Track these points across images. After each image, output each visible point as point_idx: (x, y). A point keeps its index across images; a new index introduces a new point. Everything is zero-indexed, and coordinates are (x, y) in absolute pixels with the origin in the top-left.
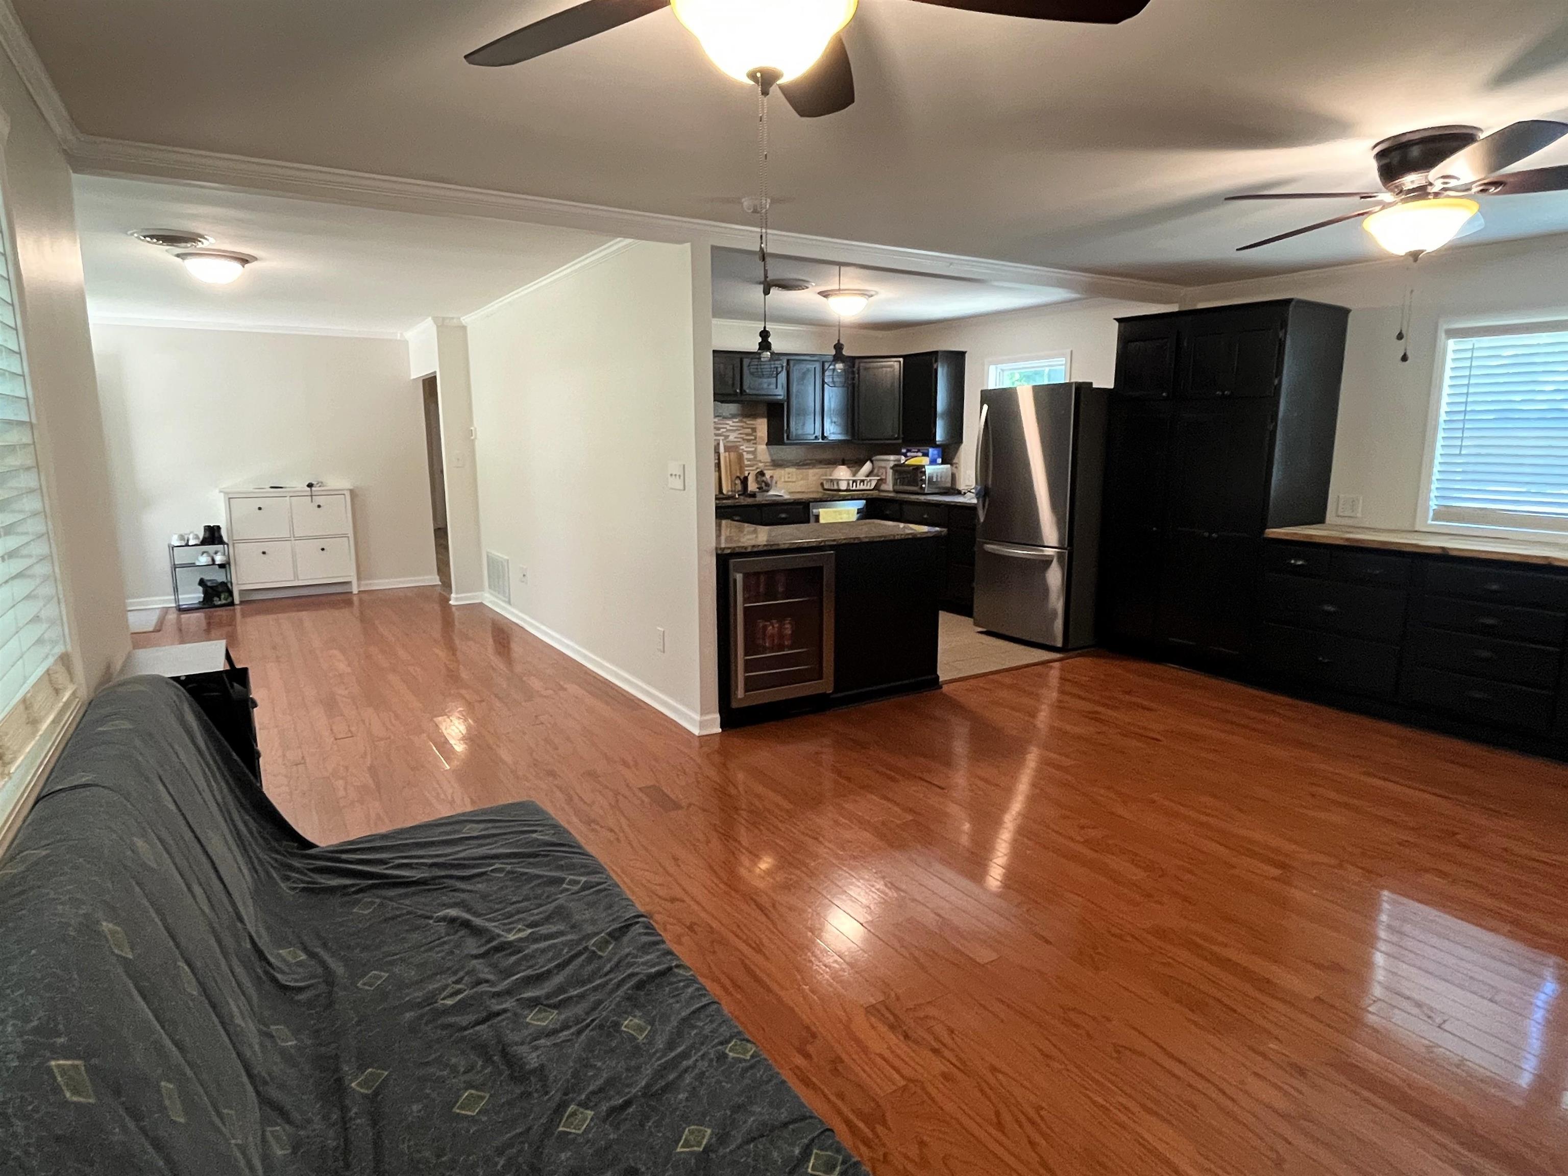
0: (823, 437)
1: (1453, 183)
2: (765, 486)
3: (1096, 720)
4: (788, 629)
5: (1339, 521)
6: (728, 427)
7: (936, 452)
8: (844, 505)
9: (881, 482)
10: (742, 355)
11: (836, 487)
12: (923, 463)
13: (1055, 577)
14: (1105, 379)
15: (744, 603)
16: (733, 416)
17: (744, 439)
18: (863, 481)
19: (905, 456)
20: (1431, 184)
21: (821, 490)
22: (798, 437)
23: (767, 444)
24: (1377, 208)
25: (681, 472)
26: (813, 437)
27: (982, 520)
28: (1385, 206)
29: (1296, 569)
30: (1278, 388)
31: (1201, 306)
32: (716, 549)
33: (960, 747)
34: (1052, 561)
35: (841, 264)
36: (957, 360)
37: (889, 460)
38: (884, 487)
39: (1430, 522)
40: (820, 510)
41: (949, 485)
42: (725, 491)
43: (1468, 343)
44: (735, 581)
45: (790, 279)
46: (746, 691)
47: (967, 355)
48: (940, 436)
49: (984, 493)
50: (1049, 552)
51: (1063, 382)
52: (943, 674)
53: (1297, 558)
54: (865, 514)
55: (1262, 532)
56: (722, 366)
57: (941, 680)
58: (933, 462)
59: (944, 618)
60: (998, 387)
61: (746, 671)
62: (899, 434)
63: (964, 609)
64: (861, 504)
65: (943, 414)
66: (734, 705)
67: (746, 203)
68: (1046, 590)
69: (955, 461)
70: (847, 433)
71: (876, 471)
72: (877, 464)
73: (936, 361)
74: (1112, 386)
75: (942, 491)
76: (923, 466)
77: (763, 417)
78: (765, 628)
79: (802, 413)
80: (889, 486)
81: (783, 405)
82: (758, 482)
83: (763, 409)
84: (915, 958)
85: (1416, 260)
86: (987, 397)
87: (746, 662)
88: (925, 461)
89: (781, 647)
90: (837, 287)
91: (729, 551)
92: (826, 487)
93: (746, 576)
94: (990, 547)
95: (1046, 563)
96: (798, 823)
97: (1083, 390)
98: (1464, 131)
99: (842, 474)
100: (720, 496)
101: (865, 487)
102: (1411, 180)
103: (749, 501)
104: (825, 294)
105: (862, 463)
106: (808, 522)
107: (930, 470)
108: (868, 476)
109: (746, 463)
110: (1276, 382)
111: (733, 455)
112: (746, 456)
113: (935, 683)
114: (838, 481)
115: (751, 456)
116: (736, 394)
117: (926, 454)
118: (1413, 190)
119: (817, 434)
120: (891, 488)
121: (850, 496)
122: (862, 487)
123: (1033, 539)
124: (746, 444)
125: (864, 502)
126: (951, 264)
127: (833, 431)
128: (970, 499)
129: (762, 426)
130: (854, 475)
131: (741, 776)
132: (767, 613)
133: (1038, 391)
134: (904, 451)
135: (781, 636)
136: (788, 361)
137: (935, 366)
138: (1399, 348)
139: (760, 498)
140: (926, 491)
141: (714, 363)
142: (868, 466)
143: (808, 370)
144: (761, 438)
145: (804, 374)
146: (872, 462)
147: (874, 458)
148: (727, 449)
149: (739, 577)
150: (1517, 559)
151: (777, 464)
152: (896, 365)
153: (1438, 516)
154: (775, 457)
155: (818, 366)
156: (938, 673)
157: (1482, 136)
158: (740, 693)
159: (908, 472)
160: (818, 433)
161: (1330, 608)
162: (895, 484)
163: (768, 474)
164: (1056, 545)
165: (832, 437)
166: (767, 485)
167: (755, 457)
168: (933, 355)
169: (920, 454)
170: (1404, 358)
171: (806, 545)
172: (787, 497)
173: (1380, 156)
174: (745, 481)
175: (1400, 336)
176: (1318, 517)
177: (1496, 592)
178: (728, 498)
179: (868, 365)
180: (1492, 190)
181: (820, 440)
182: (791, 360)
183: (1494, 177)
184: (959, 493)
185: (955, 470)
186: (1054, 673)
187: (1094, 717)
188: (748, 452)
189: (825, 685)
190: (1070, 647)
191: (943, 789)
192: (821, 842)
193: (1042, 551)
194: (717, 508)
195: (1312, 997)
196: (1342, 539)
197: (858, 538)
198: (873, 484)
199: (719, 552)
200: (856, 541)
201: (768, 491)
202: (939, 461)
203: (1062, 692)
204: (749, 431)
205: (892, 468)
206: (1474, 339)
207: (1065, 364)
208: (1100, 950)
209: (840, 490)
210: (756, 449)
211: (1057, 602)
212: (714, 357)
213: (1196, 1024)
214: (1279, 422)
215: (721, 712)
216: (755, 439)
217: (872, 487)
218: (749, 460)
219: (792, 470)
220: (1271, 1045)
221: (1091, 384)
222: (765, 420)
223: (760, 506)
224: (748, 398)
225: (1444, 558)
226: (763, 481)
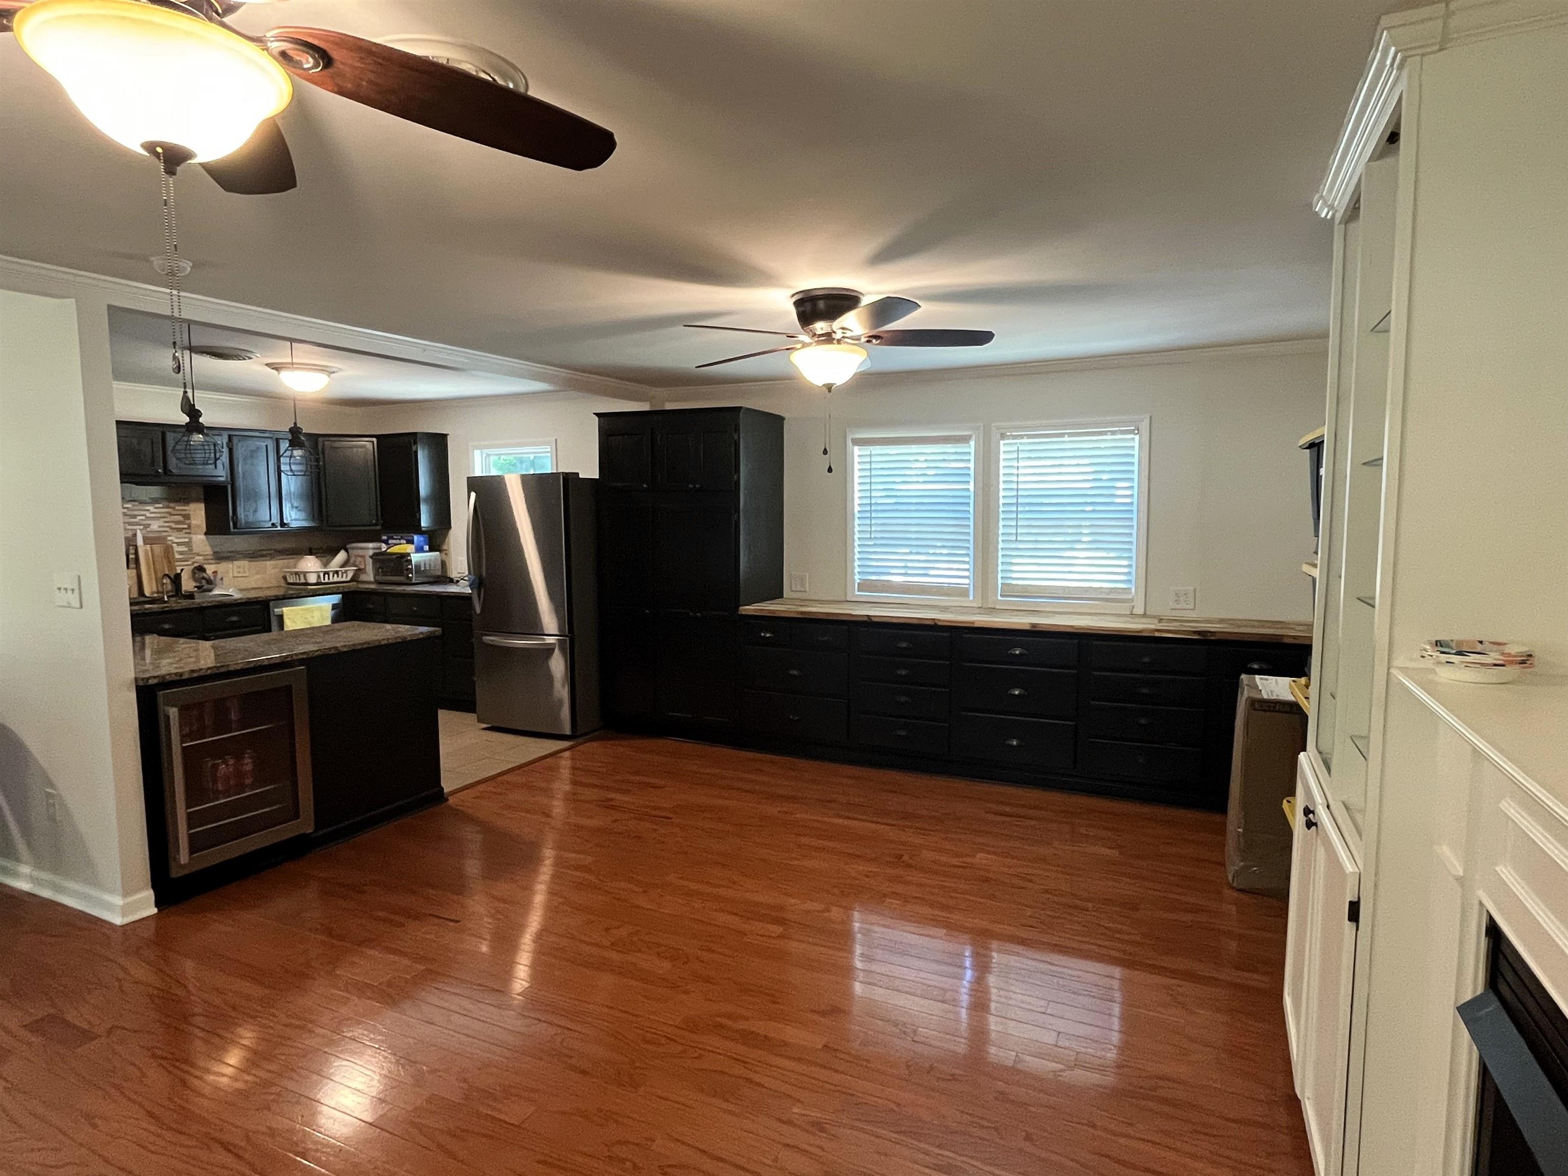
0: (283, 524)
1: (849, 334)
2: (205, 583)
3: (612, 807)
4: (248, 764)
5: (795, 595)
6: (148, 515)
7: (422, 539)
8: (314, 603)
9: (359, 571)
10: (163, 429)
11: (303, 581)
12: (408, 551)
13: (558, 665)
14: (590, 470)
15: (182, 742)
16: (155, 501)
17: (171, 528)
18: (337, 572)
19: (386, 542)
20: (834, 332)
21: (283, 585)
22: (249, 525)
23: (206, 534)
24: (799, 346)
25: (76, 587)
26: (270, 525)
27: (478, 611)
28: (805, 345)
29: (766, 642)
30: (737, 484)
31: (669, 406)
32: (136, 679)
33: (473, 867)
34: (553, 650)
35: (292, 340)
36: (439, 443)
37: (368, 549)
38: (363, 577)
39: (857, 593)
40: (285, 609)
41: (439, 573)
42: (147, 592)
43: (867, 450)
44: (167, 718)
45: (226, 348)
46: (192, 851)
47: (448, 437)
48: (425, 521)
49: (479, 583)
50: (551, 640)
51: (549, 471)
52: (448, 784)
53: (767, 631)
54: (342, 614)
55: (737, 609)
56: (135, 441)
57: (446, 790)
58: (419, 550)
59: (444, 716)
60: (484, 474)
61: (190, 827)
62: (377, 520)
63: (465, 704)
64: (336, 599)
65: (427, 500)
66: (175, 873)
67: (157, 262)
68: (549, 677)
69: (445, 547)
70: (313, 519)
71: (352, 560)
72: (353, 552)
73: (415, 443)
74: (598, 477)
75: (431, 580)
76: (409, 555)
77: (197, 500)
78: (215, 767)
79: (254, 495)
80: (369, 575)
81: (226, 487)
82: (195, 580)
83: (200, 492)
84: (440, 1146)
85: (830, 391)
86: (474, 484)
87: (190, 816)
88: (410, 548)
89: (241, 788)
90: (289, 360)
91: (155, 681)
92: (290, 580)
93: (184, 710)
94: (489, 639)
95: (548, 651)
96: (277, 1013)
97: (570, 479)
98: (852, 294)
99: (310, 565)
100: (138, 600)
101: (340, 579)
102: (820, 327)
103: (185, 603)
104: (277, 367)
105: (335, 552)
106: (269, 630)
107: (416, 558)
108: (342, 566)
109: (177, 556)
110: (735, 477)
111: (158, 549)
112: (176, 548)
113: (439, 796)
114: (305, 573)
115: (183, 549)
116: (157, 475)
117: (410, 542)
118: (822, 335)
119: (274, 521)
120: (372, 579)
121: (321, 590)
122: (336, 579)
123: (534, 628)
124: (176, 534)
125: (341, 595)
126: (425, 350)
127: (295, 517)
128: (463, 588)
129: (198, 513)
130: (325, 565)
131: (189, 966)
132: (219, 751)
133: (526, 480)
134: (384, 538)
135: (239, 774)
136: (230, 437)
137: (414, 448)
138: (825, 462)
139: (199, 600)
140: (414, 581)
141: (118, 437)
142: (341, 556)
143: (258, 448)
144: (198, 526)
145: (253, 453)
146: (347, 550)
147: (349, 546)
148: (146, 540)
149: (173, 712)
150: (916, 622)
151: (219, 557)
152: (369, 446)
153: (861, 587)
154: (217, 549)
155: (271, 445)
156: (442, 785)
157: (865, 301)
158: (184, 857)
159: (391, 560)
160: (276, 519)
161: (795, 672)
162: (376, 574)
163: (210, 569)
164: (557, 633)
165: (294, 525)
166: (209, 582)
167: (191, 550)
168: (413, 437)
169: (402, 541)
170: (830, 470)
171: (266, 663)
172: (237, 595)
173: (798, 304)
174: (176, 580)
175: (825, 452)
176: (777, 593)
177: (905, 649)
178: (153, 601)
179: (337, 444)
180: (874, 341)
181: (279, 528)
182: (233, 436)
183: (873, 333)
184: (451, 581)
185: (444, 557)
186: (565, 761)
187: (608, 805)
188: (178, 544)
189: (305, 825)
190: (579, 733)
191: (458, 921)
192: (310, 1031)
193: (544, 639)
194: (133, 615)
195: (820, 1047)
196: (798, 612)
197: (336, 648)
198: (350, 575)
199: (141, 683)
200: (333, 651)
201: (210, 590)
202: (426, 548)
203: (574, 783)
204: (180, 518)
205: (371, 557)
206: (871, 448)
207: (551, 452)
208: (637, 1064)
209: (307, 584)
210: (190, 539)
211: (562, 691)
212: (118, 428)
213: (730, 1112)
214: (741, 513)
215: (155, 886)
216: (189, 527)
217: (349, 579)
218: (181, 553)
219: (244, 563)
220: (795, 1110)
221: (578, 474)
222: (202, 506)
223: (201, 610)
224: (174, 479)
225: (869, 624)
226: (203, 578)
